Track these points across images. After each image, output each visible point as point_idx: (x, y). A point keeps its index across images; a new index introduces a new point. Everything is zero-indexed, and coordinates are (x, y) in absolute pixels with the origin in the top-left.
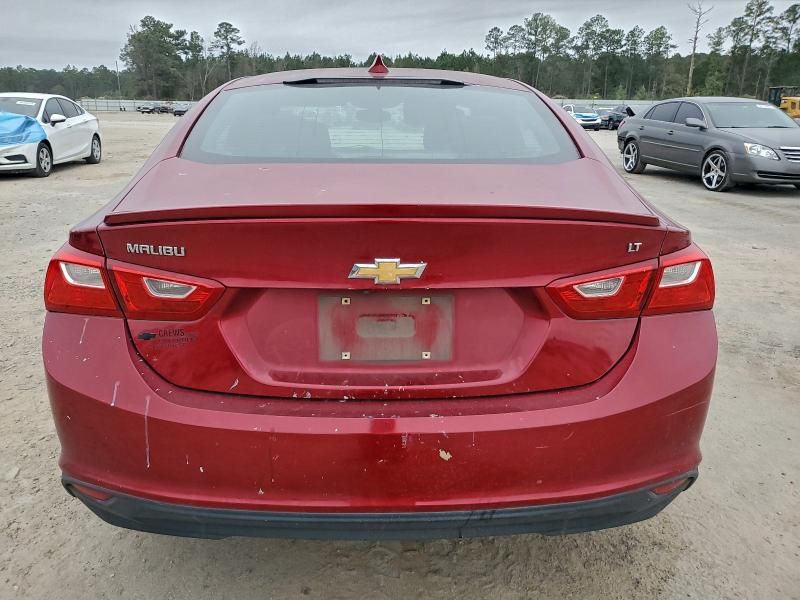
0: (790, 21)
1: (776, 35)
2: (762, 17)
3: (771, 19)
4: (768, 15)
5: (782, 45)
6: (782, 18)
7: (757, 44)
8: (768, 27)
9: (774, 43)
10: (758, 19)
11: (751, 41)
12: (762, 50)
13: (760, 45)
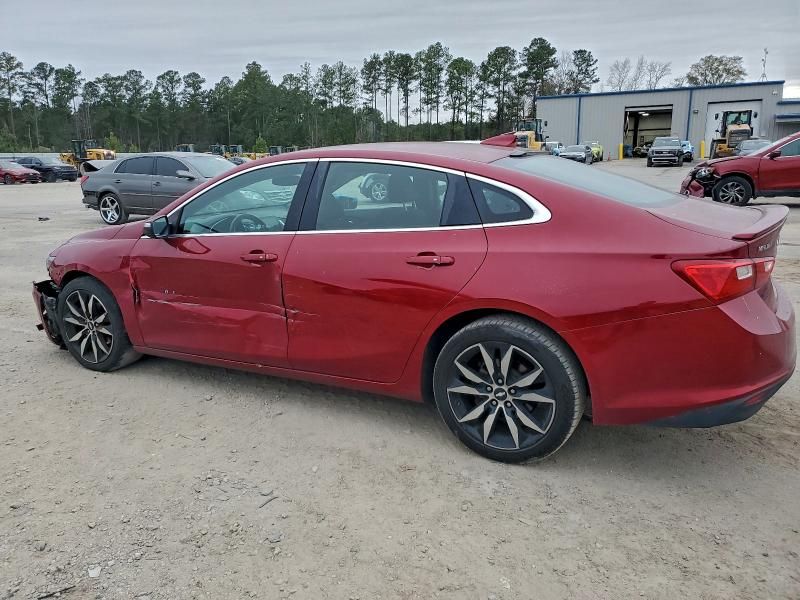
0: (42, 78)
1: (33, 90)
2: (13, 72)
3: (23, 75)
4: (18, 70)
5: (40, 100)
6: (32, 73)
7: (17, 98)
8: (23, 82)
9: (33, 97)
10: (10, 74)
11: (9, 94)
12: (22, 103)
13: (21, 98)
